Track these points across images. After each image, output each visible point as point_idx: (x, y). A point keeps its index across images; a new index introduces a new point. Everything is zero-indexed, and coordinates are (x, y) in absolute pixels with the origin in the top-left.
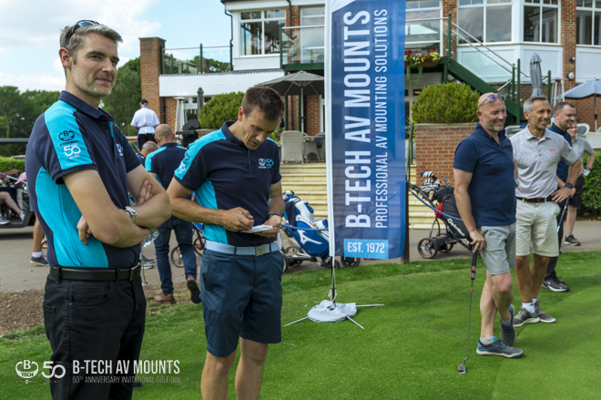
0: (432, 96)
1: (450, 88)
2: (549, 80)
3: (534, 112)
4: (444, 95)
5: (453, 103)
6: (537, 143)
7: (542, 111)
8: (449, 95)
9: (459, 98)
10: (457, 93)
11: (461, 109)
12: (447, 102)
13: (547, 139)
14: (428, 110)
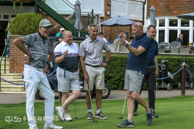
0: (20, 19)
1: (30, 16)
2: (93, 15)
3: (92, 31)
4: (26, 19)
5: (31, 24)
6: (93, 43)
7: (94, 31)
8: (29, 19)
9: (34, 22)
10: (33, 19)
11: (34, 28)
12: (27, 23)
13: (97, 41)
14: (16, 28)
